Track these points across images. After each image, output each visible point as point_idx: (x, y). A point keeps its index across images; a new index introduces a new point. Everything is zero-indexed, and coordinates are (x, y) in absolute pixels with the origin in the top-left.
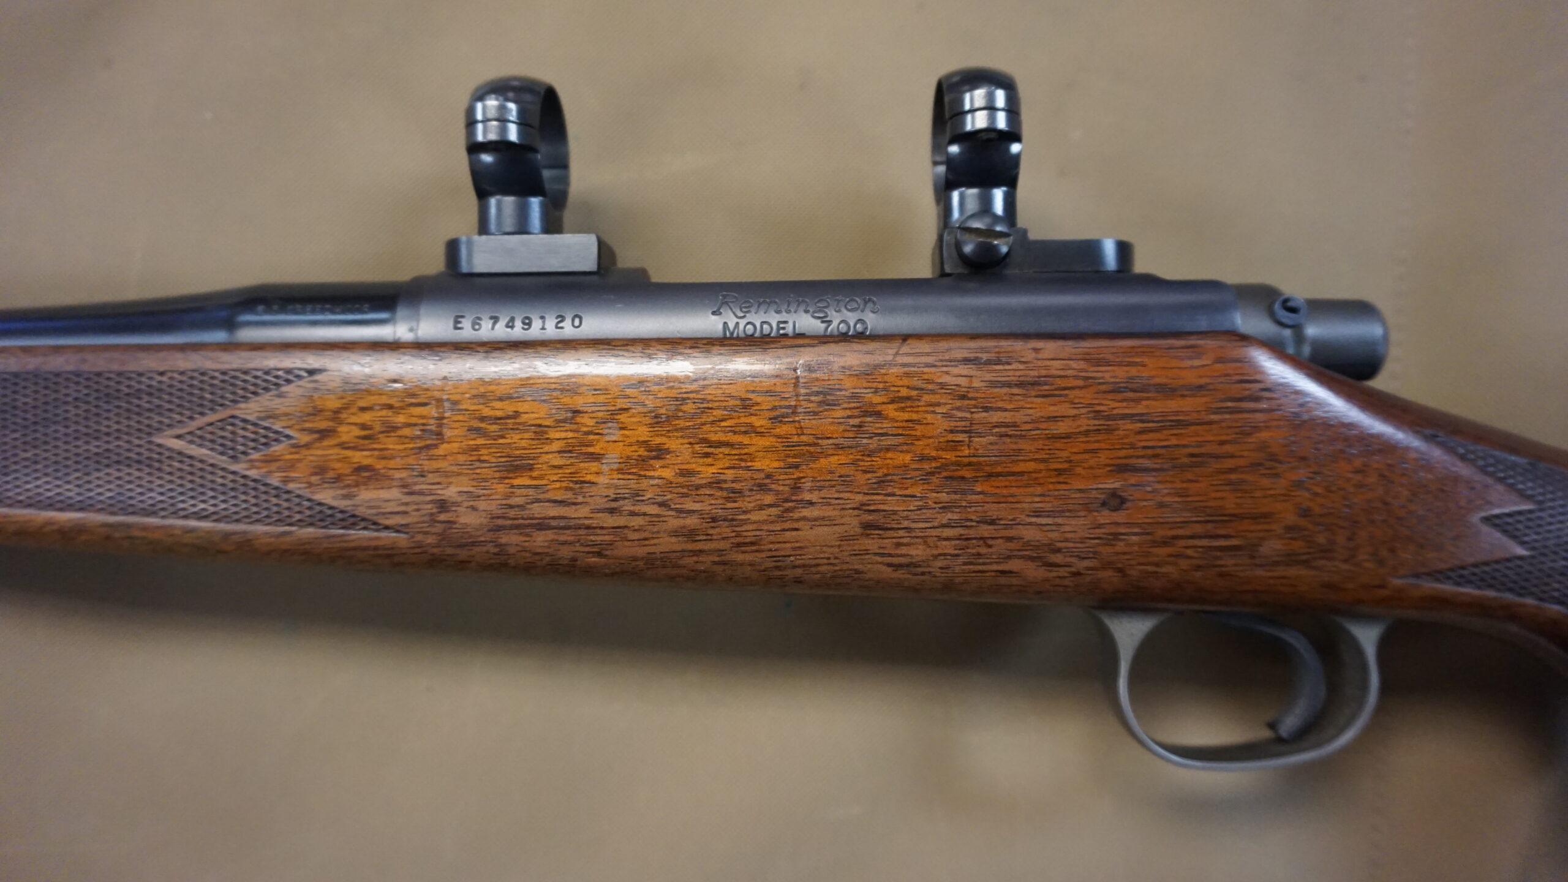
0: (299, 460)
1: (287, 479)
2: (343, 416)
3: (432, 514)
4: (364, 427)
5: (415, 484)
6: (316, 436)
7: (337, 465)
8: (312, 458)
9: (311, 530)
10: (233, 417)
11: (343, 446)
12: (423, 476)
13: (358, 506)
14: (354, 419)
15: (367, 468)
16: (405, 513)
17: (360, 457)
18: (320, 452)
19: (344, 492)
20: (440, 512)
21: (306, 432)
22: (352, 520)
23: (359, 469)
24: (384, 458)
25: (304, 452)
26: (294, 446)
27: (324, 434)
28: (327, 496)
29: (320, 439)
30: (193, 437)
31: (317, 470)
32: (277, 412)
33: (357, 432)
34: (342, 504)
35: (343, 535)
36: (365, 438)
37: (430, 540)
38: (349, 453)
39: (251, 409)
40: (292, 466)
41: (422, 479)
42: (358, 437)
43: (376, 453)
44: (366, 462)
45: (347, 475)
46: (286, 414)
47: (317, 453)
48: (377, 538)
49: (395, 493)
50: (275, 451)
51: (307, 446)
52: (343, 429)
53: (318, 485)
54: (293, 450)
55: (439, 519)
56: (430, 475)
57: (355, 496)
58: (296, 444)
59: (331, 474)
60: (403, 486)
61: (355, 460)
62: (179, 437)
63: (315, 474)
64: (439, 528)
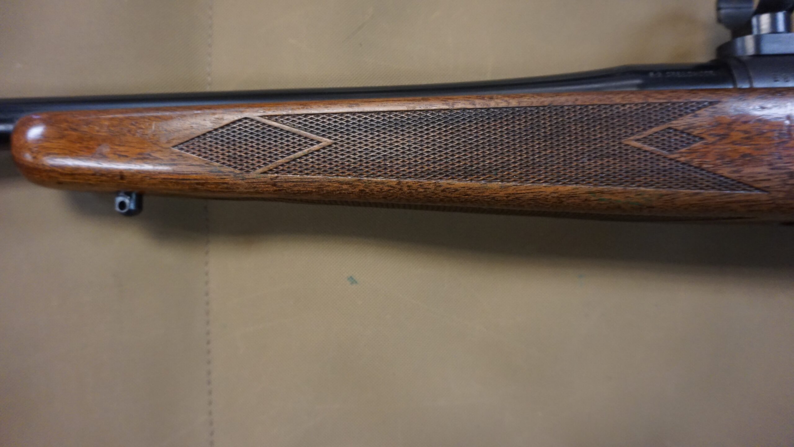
0: (708, 152)
1: (701, 163)
2: (733, 126)
3: (784, 180)
4: (746, 132)
5: (777, 163)
6: (718, 138)
7: (730, 154)
8: (717, 150)
9: (712, 191)
10: (670, 128)
11: (733, 143)
12: (780, 159)
13: (742, 176)
14: (739, 128)
15: (749, 155)
16: (769, 180)
17: (744, 149)
18: (722, 147)
19: (735, 169)
20: (790, 179)
21: (712, 136)
22: (739, 184)
23: (744, 156)
24: (758, 149)
25: (712, 147)
26: (706, 144)
27: (723, 137)
28: (725, 171)
29: (720, 140)
30: (644, 140)
31: (719, 157)
32: (695, 125)
33: (742, 135)
34: (734, 176)
35: (730, 194)
36: (747, 138)
37: (781, 195)
38: (737, 147)
39: (680, 123)
40: (705, 155)
41: (780, 160)
42: (742, 138)
43: (753, 146)
44: (748, 152)
45: (738, 160)
46: (700, 126)
47: (720, 147)
48: (749, 195)
49: (764, 169)
50: (695, 147)
51: (713, 144)
52: (733, 133)
53: (720, 165)
54: (705, 146)
55: (787, 183)
56: (786, 158)
57: (741, 171)
58: (706, 142)
59: (727, 159)
60: (770, 165)
61: (741, 151)
62: (638, 140)
63: (718, 159)
64: (787, 188)
